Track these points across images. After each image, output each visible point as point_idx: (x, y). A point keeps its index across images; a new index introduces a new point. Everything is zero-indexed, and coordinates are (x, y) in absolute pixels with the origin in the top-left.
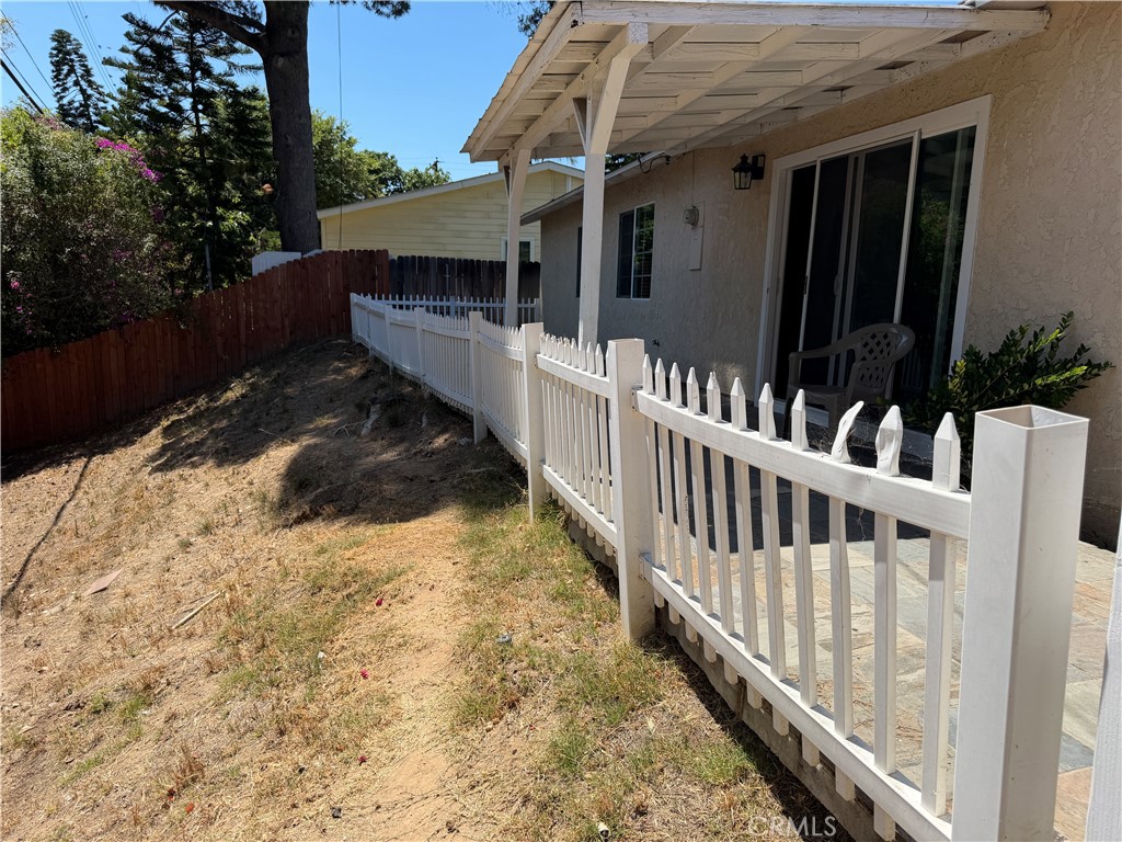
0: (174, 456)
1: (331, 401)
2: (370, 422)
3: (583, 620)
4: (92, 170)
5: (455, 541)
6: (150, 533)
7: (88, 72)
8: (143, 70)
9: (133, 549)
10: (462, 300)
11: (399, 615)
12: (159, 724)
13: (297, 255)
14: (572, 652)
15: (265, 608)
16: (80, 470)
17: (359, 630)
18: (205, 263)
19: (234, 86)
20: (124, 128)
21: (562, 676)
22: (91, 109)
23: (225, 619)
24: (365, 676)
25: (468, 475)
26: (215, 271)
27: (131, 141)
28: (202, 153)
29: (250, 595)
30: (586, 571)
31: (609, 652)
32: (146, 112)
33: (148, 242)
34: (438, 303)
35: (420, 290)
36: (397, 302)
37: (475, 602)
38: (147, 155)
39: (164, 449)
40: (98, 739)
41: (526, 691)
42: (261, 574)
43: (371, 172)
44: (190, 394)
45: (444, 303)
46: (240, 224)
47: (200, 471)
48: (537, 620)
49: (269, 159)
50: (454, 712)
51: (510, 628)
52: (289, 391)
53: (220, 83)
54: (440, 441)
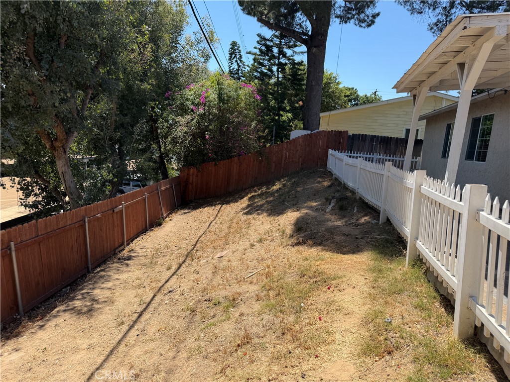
0: (252, 209)
1: (315, 195)
2: (331, 206)
3: (431, 322)
4: (238, 95)
5: (366, 268)
6: (240, 238)
7: (241, 57)
8: (261, 55)
9: (233, 243)
10: (380, 155)
11: (338, 296)
12: (237, 316)
13: (309, 132)
14: (424, 336)
15: (281, 279)
16: (218, 209)
17: (319, 298)
18: (273, 134)
19: (294, 60)
20: (251, 78)
21: (417, 346)
22: (240, 71)
23: (265, 279)
24: (320, 319)
25: (375, 238)
26: (276, 137)
27: (253, 84)
28: (278, 89)
29: (275, 272)
30: (435, 298)
31: (444, 342)
32: (260, 72)
33: (254, 124)
34: (368, 156)
35: (360, 150)
36: (349, 154)
37: (374, 299)
38: (258, 89)
39: (248, 206)
40: (215, 316)
41: (397, 348)
42: (280, 264)
43: (345, 96)
44: (260, 185)
45: (371, 156)
46: (288, 118)
47: (260, 217)
48: (406, 315)
49: (303, 91)
50: (360, 347)
51: (391, 316)
52: (299, 189)
53: (289, 59)
54: (362, 220)
